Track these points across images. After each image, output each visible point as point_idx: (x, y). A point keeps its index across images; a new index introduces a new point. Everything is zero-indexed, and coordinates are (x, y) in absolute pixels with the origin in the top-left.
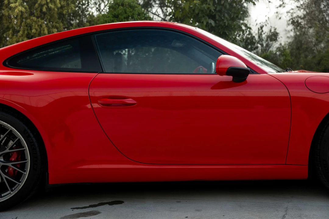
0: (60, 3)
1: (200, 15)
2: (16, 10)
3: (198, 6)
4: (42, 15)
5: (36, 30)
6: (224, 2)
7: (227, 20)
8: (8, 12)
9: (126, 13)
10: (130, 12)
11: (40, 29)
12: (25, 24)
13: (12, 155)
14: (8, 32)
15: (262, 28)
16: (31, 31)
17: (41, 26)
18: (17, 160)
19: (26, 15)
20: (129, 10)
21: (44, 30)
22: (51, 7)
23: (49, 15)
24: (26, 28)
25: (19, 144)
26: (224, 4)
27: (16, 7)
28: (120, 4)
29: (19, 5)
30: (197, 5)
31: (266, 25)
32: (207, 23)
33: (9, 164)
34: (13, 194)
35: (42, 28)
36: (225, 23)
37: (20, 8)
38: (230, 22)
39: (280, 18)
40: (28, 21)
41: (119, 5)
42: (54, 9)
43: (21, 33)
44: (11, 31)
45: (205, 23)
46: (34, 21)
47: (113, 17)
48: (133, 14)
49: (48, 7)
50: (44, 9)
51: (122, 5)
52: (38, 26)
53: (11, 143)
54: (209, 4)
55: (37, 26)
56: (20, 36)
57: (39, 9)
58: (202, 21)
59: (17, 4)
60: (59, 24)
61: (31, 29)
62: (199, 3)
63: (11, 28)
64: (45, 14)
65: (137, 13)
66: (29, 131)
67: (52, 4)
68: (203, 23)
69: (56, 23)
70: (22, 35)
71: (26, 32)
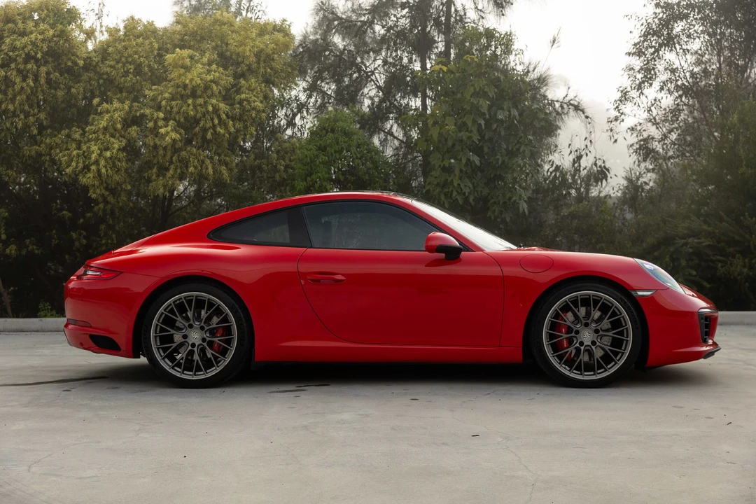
0: (234, 126)
1: (457, 147)
2: (167, 138)
3: (452, 134)
4: (205, 144)
5: (195, 168)
6: (497, 126)
7: (502, 156)
8: (154, 139)
9: (338, 143)
10: (345, 142)
11: (201, 167)
12: (178, 157)
13: (217, 331)
14: (150, 172)
15: (579, 158)
16: (187, 170)
17: (203, 162)
18: (222, 336)
19: (179, 145)
20: (343, 140)
21: (207, 169)
22: (219, 132)
23: (215, 144)
24: (178, 164)
25: (226, 320)
26: (496, 129)
27: (168, 133)
28: (329, 130)
29: (172, 130)
30: (450, 133)
31: (587, 155)
32: (468, 160)
33: (216, 340)
34: (219, 369)
35: (204, 165)
36: (498, 159)
37: (174, 135)
38: (506, 159)
39: (616, 141)
40: (184, 153)
41: (327, 132)
42: (224, 135)
43: (171, 172)
44: (155, 170)
45: (464, 161)
46: (192, 154)
47: (317, 150)
48: (350, 146)
49: (215, 131)
50: (209, 136)
51: (333, 131)
52: (198, 161)
53: (215, 320)
54: (471, 131)
55: (196, 161)
56: (169, 178)
57: (201, 134)
58: (459, 157)
59: (169, 128)
60: (229, 157)
61: (187, 167)
62: (454, 131)
63: (155, 164)
64: (209, 142)
65: (355, 143)
66: (237, 306)
67: (221, 128)
68: (461, 160)
69: (225, 155)
70: (173, 176)
71: (179, 171)
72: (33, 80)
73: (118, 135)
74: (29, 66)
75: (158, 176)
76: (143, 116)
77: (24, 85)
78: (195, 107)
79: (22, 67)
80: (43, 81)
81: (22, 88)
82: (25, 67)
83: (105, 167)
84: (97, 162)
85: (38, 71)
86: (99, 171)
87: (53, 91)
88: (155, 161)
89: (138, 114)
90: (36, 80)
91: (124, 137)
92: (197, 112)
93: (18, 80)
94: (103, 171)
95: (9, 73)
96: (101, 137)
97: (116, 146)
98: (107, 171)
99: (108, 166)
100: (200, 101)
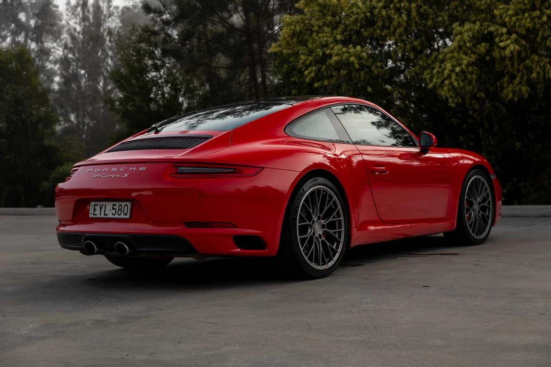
5: (538, 73)
8: (500, 52)
12: (524, 65)
14: (502, 80)
17: (544, 68)
19: (524, 54)
24: (524, 71)
27: (508, 46)
40: (528, 61)
43: (518, 79)
44: (506, 78)
46: (535, 62)
52: (541, 67)
55: (538, 68)
59: (509, 41)
61: (531, 73)
70: (520, 83)
71: (525, 78)
72: (406, 15)
73: (470, 52)
74: (403, 4)
75: (509, 84)
76: (491, 33)
77: (401, 20)
78: (532, 19)
79: (398, 5)
80: (414, 14)
81: (399, 23)
82: (400, 6)
83: (456, 80)
84: (449, 77)
85: (410, 7)
86: (451, 84)
87: (424, 21)
88: (506, 71)
89: (486, 32)
90: (409, 14)
91: (474, 53)
92: (535, 23)
93: (396, 17)
94: (455, 84)
95: (389, 13)
96: (456, 55)
97: (465, 62)
98: (459, 84)
99: (460, 79)
100: (537, 13)
